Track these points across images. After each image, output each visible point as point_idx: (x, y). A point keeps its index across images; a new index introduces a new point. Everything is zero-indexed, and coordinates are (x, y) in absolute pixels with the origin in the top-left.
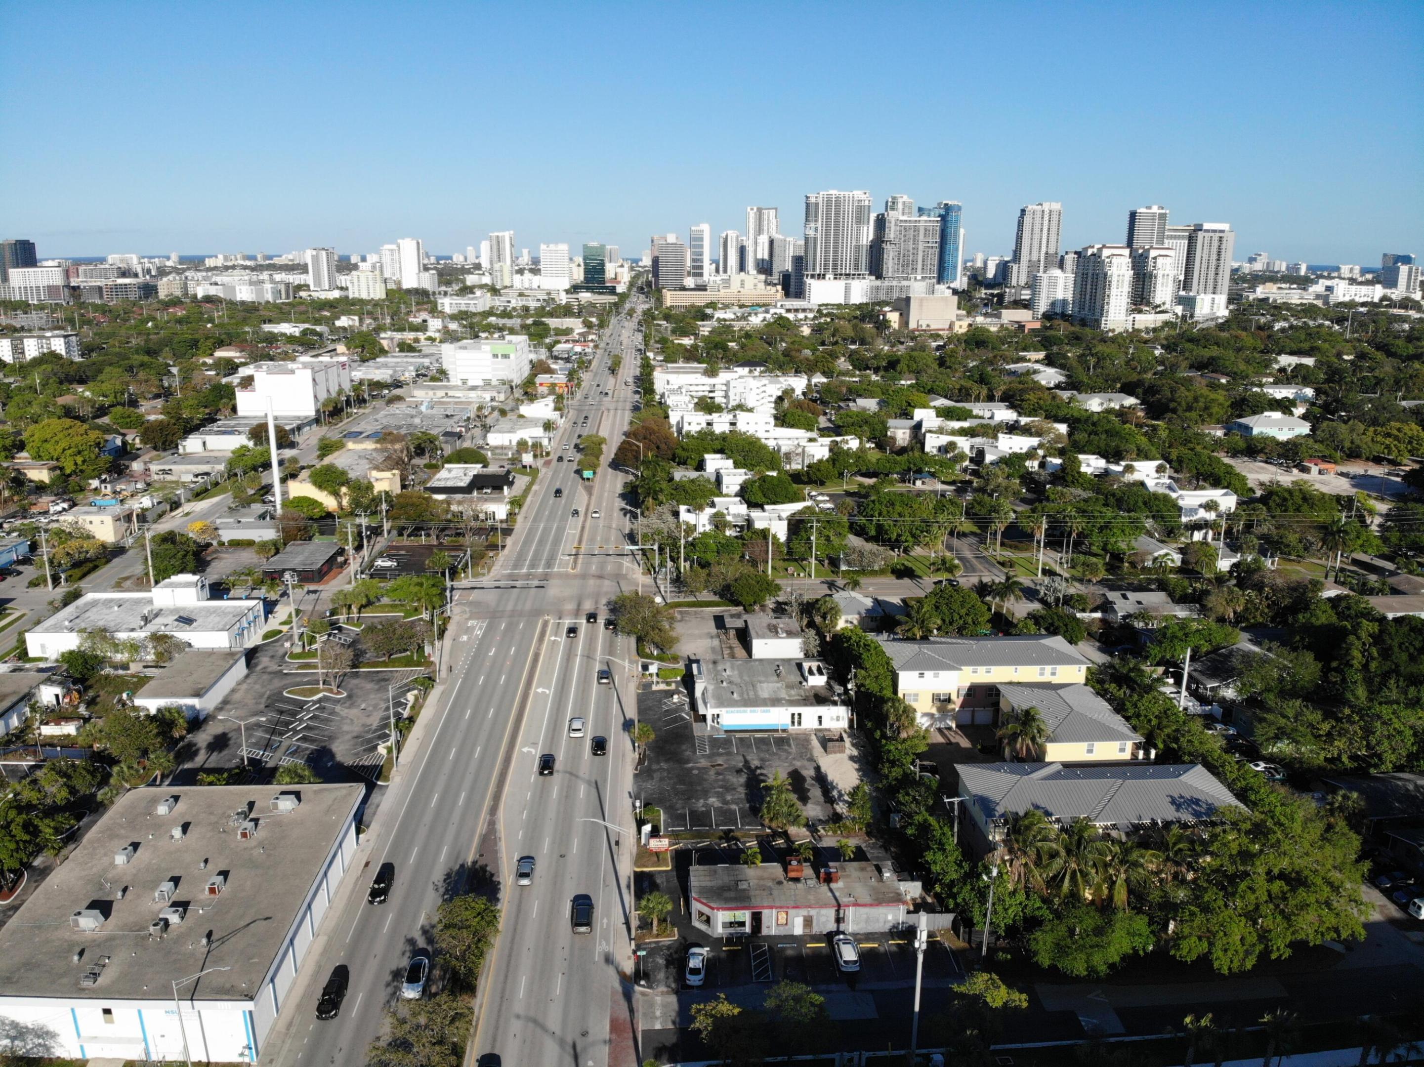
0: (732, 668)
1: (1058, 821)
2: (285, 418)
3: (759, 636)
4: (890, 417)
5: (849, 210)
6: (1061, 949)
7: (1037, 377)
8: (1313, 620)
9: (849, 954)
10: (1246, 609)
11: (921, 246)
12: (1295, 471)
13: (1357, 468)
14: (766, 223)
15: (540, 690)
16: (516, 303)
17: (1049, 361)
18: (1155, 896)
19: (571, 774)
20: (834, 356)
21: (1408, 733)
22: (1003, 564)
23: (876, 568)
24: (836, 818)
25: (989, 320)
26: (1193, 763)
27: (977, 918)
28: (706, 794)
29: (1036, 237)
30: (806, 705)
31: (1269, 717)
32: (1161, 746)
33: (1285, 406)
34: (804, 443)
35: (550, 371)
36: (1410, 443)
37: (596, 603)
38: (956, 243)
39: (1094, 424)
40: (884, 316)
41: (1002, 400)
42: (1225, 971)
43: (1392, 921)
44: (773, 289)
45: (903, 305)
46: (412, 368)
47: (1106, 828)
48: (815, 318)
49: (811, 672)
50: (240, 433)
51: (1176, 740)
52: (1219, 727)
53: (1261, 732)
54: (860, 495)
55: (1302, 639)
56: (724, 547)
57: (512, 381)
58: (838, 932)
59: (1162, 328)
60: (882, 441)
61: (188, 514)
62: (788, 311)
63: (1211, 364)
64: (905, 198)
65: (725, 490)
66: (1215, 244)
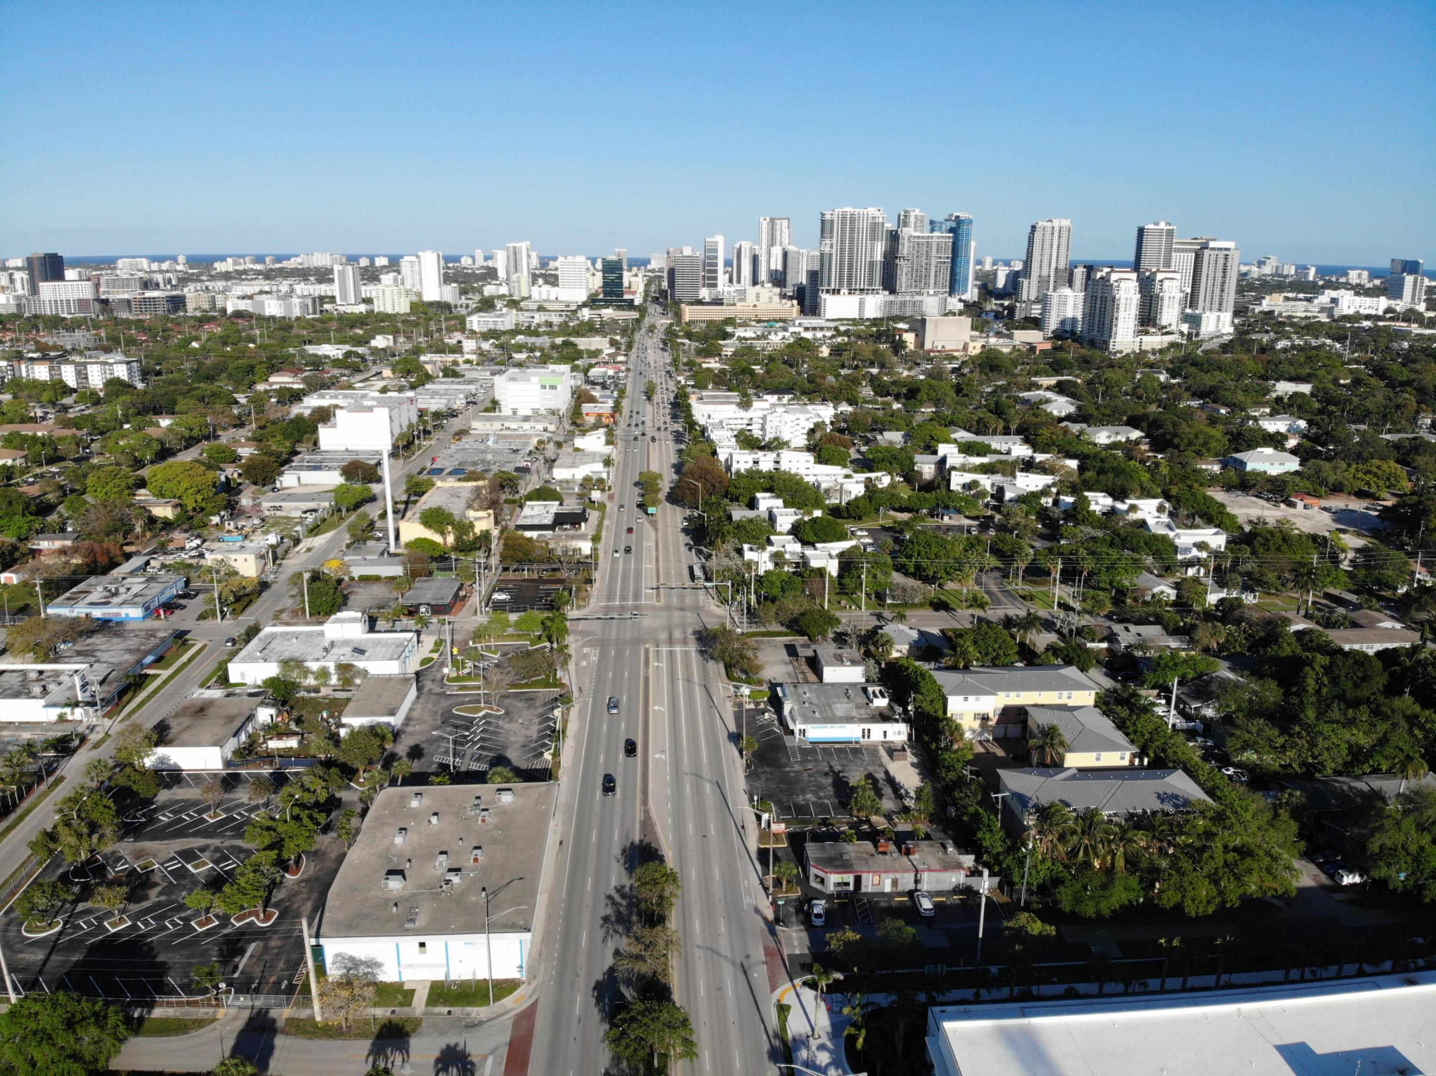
0: (810, 691)
1: (1075, 810)
2: (365, 452)
3: (829, 665)
4: (916, 452)
5: (864, 226)
6: (1077, 900)
7: (1049, 408)
8: (1280, 652)
9: (926, 904)
10: (1227, 641)
11: (933, 262)
12: (1282, 506)
13: (1338, 503)
14: (778, 233)
15: (656, 708)
16: (539, 318)
17: (1061, 389)
18: (1144, 864)
19: (696, 775)
20: (855, 382)
21: (1344, 746)
22: (1024, 598)
23: (916, 601)
24: (906, 810)
25: (1001, 341)
26: (1175, 768)
27: (1016, 879)
28: (803, 791)
29: (1046, 253)
30: (874, 722)
31: (1238, 733)
32: (1152, 755)
33: (1276, 441)
34: (841, 480)
35: (592, 400)
36: (1388, 479)
37: (684, 632)
38: (967, 255)
39: (1102, 461)
40: (900, 336)
41: (1018, 432)
42: (1193, 914)
43: (1323, 887)
44: (789, 303)
45: (919, 326)
46: (461, 396)
47: (1110, 816)
48: (833, 337)
49: (875, 696)
50: (330, 469)
51: (1164, 751)
52: (1200, 739)
53: (1231, 744)
54: (895, 531)
55: (1270, 667)
56: (786, 585)
57: (559, 410)
58: (916, 890)
59: (1168, 348)
60: (910, 476)
61: (309, 550)
62: (807, 329)
63: (1212, 393)
64: (918, 212)
65: (779, 529)
66: (1221, 261)
